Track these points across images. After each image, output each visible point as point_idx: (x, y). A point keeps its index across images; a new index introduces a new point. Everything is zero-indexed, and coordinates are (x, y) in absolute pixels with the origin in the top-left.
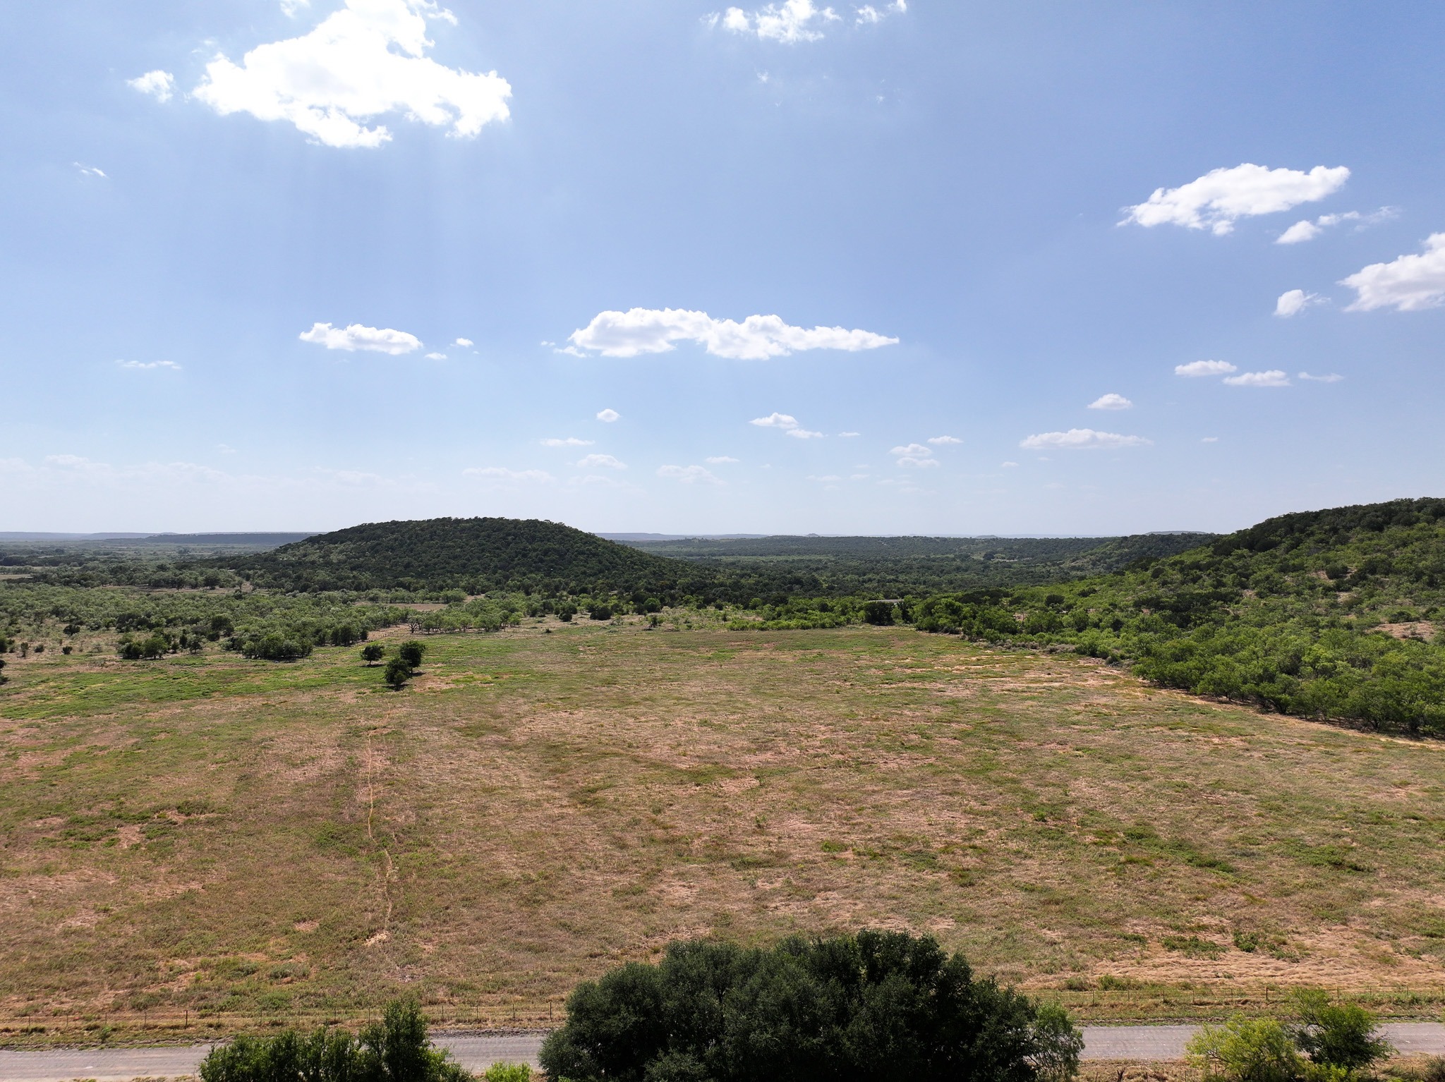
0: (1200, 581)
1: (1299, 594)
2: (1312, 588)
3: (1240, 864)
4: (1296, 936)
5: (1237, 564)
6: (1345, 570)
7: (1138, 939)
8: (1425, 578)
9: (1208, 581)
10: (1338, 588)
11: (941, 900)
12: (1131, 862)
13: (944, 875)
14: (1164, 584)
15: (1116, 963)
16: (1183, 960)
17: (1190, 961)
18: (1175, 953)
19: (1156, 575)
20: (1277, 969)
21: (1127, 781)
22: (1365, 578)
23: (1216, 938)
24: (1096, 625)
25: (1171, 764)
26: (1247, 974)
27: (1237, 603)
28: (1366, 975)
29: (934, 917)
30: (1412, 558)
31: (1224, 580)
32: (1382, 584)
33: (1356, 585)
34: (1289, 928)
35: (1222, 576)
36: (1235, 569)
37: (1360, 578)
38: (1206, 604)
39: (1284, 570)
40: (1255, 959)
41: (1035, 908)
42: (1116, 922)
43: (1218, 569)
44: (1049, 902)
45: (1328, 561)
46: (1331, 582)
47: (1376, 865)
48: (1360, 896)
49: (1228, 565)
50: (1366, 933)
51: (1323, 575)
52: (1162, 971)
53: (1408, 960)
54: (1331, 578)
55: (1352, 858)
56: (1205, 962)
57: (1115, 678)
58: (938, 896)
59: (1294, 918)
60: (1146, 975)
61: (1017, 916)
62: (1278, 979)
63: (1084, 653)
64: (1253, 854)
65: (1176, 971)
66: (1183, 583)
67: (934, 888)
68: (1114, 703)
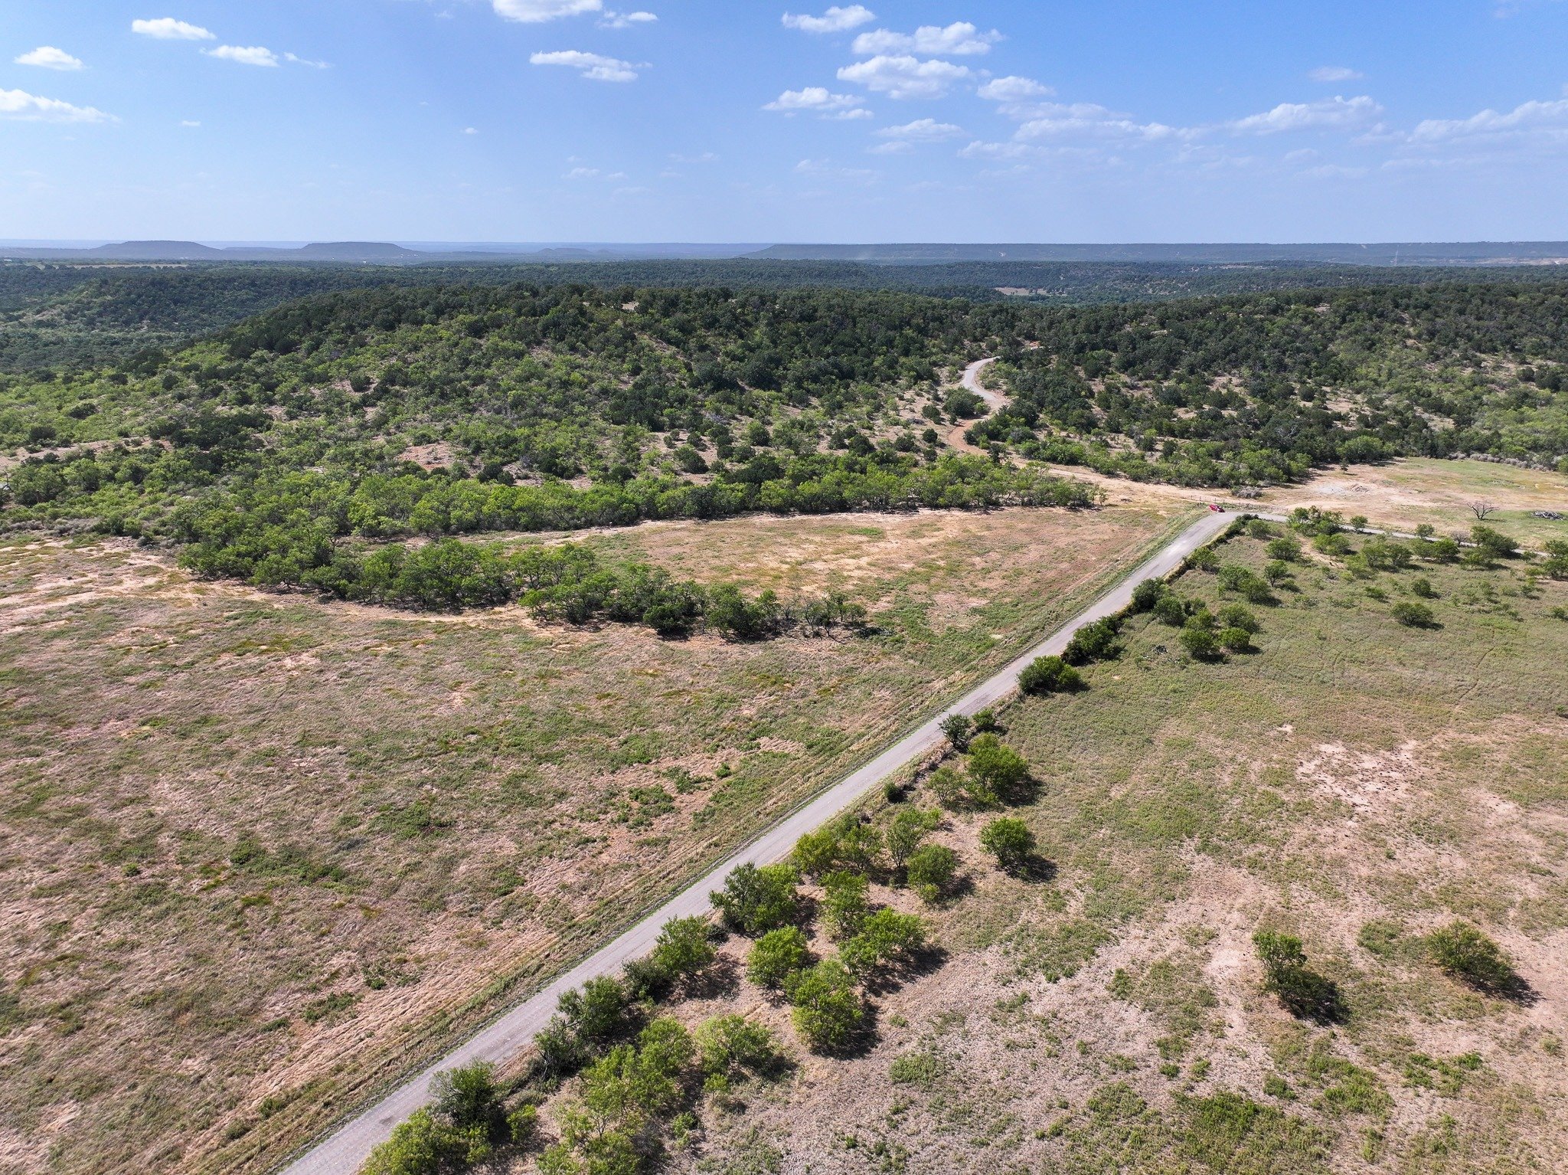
0: (222, 395)
1: (329, 412)
2: (340, 404)
3: (350, 863)
4: (412, 947)
5: (259, 370)
6: (368, 381)
7: (283, 1024)
8: (437, 390)
9: (231, 394)
10: (365, 402)
11: (48, 1075)
12: (248, 904)
13: (37, 1028)
14: (181, 398)
15: (268, 1073)
16: (328, 1033)
17: (335, 1030)
18: (319, 1026)
19: (169, 384)
20: (406, 1001)
21: (214, 764)
22: (387, 391)
23: (349, 985)
24: (111, 478)
25: (252, 720)
26: (384, 1022)
27: (268, 428)
28: (469, 971)
29: (48, 1108)
30: (423, 367)
31: (249, 392)
32: (401, 396)
33: (379, 399)
34: (406, 938)
35: (245, 387)
36: (258, 376)
37: (382, 392)
38: (235, 432)
39: (310, 380)
40: (387, 996)
41: (165, 1032)
42: (255, 1009)
43: (238, 378)
44: (178, 1013)
45: (351, 368)
46: (357, 396)
47: (455, 814)
48: (449, 864)
49: (250, 371)
50: (461, 914)
51: (348, 386)
52: (313, 1060)
53: (494, 934)
54: (356, 390)
55: (436, 812)
56: (346, 1025)
57: (155, 571)
58: (42, 1070)
59: (406, 922)
60: (300, 1075)
61: (148, 1054)
62: (408, 1015)
63: (106, 531)
64: (358, 842)
65: (325, 1053)
66: (202, 396)
67: (32, 1057)
68: (163, 621)
